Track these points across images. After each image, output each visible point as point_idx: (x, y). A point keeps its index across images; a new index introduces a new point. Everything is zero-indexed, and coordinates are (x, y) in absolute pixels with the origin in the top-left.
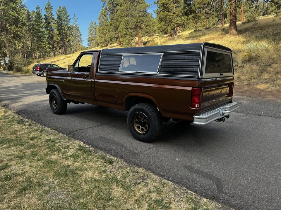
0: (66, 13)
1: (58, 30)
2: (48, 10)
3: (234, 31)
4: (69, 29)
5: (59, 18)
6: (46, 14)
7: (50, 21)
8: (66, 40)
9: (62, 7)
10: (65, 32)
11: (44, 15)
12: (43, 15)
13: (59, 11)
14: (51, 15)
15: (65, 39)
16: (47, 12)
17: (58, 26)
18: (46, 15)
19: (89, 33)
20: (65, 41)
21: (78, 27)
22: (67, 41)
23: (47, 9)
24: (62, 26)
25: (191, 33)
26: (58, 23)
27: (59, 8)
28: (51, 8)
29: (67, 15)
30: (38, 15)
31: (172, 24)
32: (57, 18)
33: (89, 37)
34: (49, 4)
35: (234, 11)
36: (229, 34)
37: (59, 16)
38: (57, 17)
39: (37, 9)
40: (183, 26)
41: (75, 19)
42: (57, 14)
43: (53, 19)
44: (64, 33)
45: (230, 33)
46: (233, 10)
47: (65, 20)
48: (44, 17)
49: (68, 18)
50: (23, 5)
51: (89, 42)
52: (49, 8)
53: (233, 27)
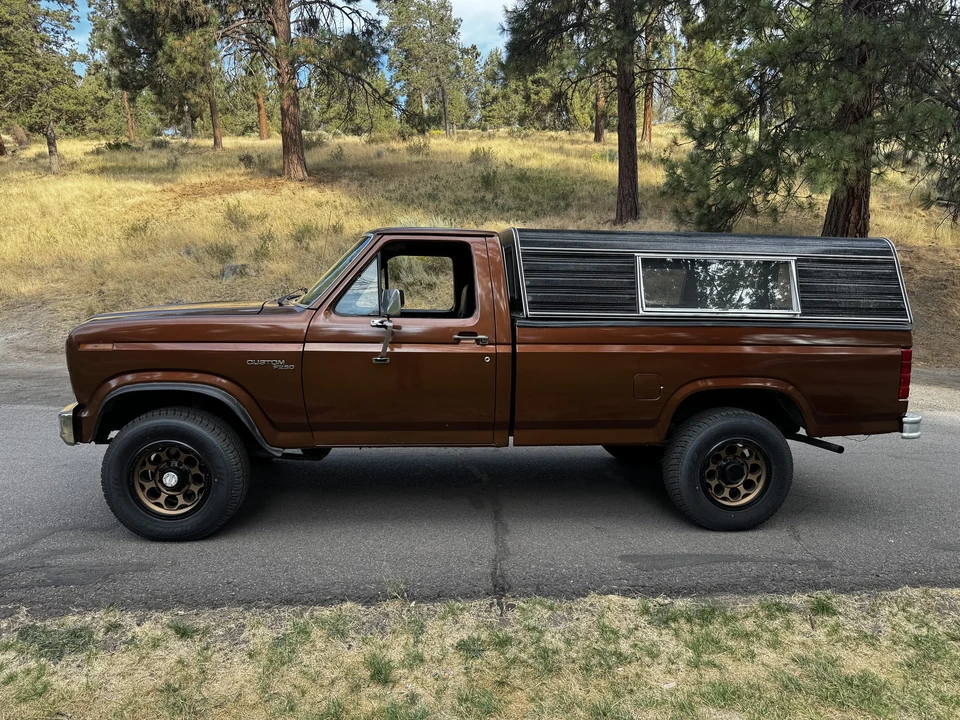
3: (300, 173)
25: (98, 152)
31: (35, 108)
35: (292, 108)
36: (286, 177)
40: (75, 123)
45: (289, 173)
46: (289, 103)
53: (295, 158)
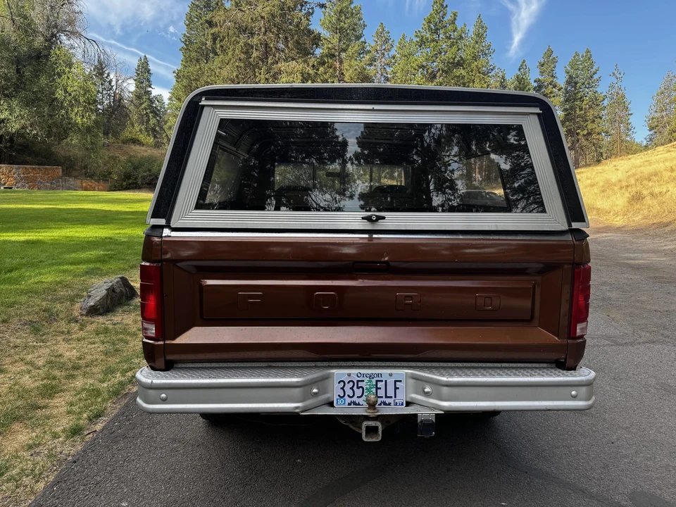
0: (592, 65)
1: (565, 110)
2: (544, 68)
4: (595, 102)
5: (571, 81)
6: (540, 78)
7: (548, 91)
8: (581, 134)
9: (582, 53)
10: (583, 112)
11: (535, 81)
12: (532, 81)
13: (573, 65)
14: (552, 76)
15: (578, 131)
16: (542, 73)
17: (566, 101)
18: (539, 80)
19: (653, 107)
20: (578, 134)
21: (623, 97)
22: (584, 135)
23: (542, 65)
24: (575, 100)
26: (567, 92)
27: (574, 57)
28: (554, 61)
29: (593, 70)
30: (520, 83)
32: (567, 81)
33: (653, 118)
34: (549, 53)
37: (571, 77)
38: (565, 80)
39: (520, 69)
41: (618, 76)
42: (568, 73)
43: (555, 86)
44: (579, 116)
47: (586, 83)
48: (536, 84)
49: (596, 77)
50: (491, 67)
51: (652, 132)
52: (548, 63)
